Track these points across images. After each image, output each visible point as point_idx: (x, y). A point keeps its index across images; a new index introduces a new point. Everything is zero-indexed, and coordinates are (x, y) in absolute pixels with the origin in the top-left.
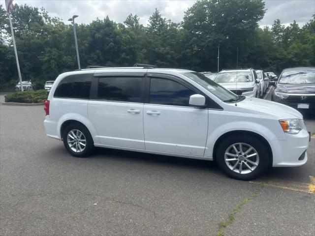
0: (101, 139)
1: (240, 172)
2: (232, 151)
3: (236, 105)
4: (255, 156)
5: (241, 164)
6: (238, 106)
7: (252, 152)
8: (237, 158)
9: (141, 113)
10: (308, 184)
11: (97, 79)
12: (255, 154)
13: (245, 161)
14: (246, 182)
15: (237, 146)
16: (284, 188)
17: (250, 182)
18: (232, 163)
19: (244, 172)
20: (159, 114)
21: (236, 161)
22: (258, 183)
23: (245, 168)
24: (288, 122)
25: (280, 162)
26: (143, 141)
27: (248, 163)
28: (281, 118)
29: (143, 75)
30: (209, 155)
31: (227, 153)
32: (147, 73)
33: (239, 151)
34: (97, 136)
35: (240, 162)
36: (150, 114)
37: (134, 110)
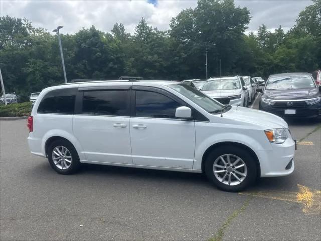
0: (87, 155)
1: (229, 184)
2: (220, 162)
3: (222, 116)
4: (243, 167)
5: (230, 175)
6: (223, 117)
7: (240, 163)
8: (225, 169)
9: (128, 127)
10: (297, 193)
11: (82, 93)
12: (243, 165)
13: (234, 172)
14: (236, 194)
15: (225, 158)
16: (272, 198)
17: (239, 193)
18: (221, 175)
19: (233, 184)
20: (146, 128)
21: (225, 173)
22: (248, 194)
23: (234, 179)
24: (274, 132)
25: (268, 172)
26: (131, 156)
27: (237, 174)
28: (267, 128)
29: (128, 88)
30: (198, 168)
31: (215, 165)
32: (132, 86)
33: (227, 162)
34: (83, 152)
35: (228, 173)
36: (137, 128)
37: (120, 124)
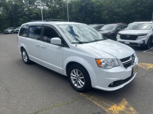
1: (77, 86)
2: (74, 74)
3: (76, 46)
4: (83, 79)
8: (76, 77)
9: (39, 46)
11: (29, 27)
12: (83, 77)
13: (79, 80)
18: (75, 80)
19: (79, 87)
20: (45, 47)
22: (85, 95)
25: (96, 86)
27: (81, 82)
30: (65, 74)
31: (72, 74)
35: (77, 80)
36: (42, 47)
37: (37, 44)
